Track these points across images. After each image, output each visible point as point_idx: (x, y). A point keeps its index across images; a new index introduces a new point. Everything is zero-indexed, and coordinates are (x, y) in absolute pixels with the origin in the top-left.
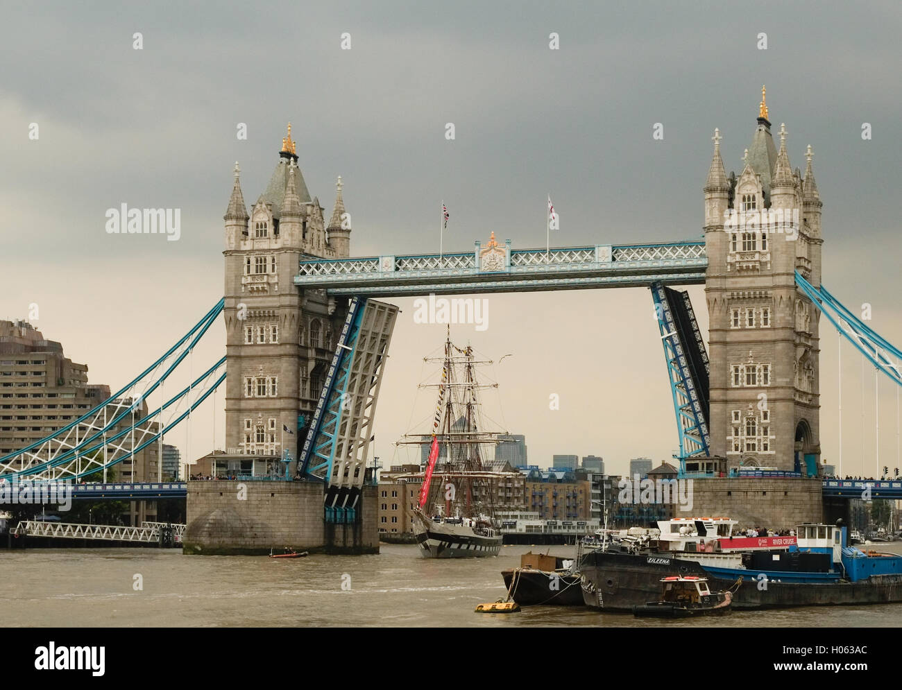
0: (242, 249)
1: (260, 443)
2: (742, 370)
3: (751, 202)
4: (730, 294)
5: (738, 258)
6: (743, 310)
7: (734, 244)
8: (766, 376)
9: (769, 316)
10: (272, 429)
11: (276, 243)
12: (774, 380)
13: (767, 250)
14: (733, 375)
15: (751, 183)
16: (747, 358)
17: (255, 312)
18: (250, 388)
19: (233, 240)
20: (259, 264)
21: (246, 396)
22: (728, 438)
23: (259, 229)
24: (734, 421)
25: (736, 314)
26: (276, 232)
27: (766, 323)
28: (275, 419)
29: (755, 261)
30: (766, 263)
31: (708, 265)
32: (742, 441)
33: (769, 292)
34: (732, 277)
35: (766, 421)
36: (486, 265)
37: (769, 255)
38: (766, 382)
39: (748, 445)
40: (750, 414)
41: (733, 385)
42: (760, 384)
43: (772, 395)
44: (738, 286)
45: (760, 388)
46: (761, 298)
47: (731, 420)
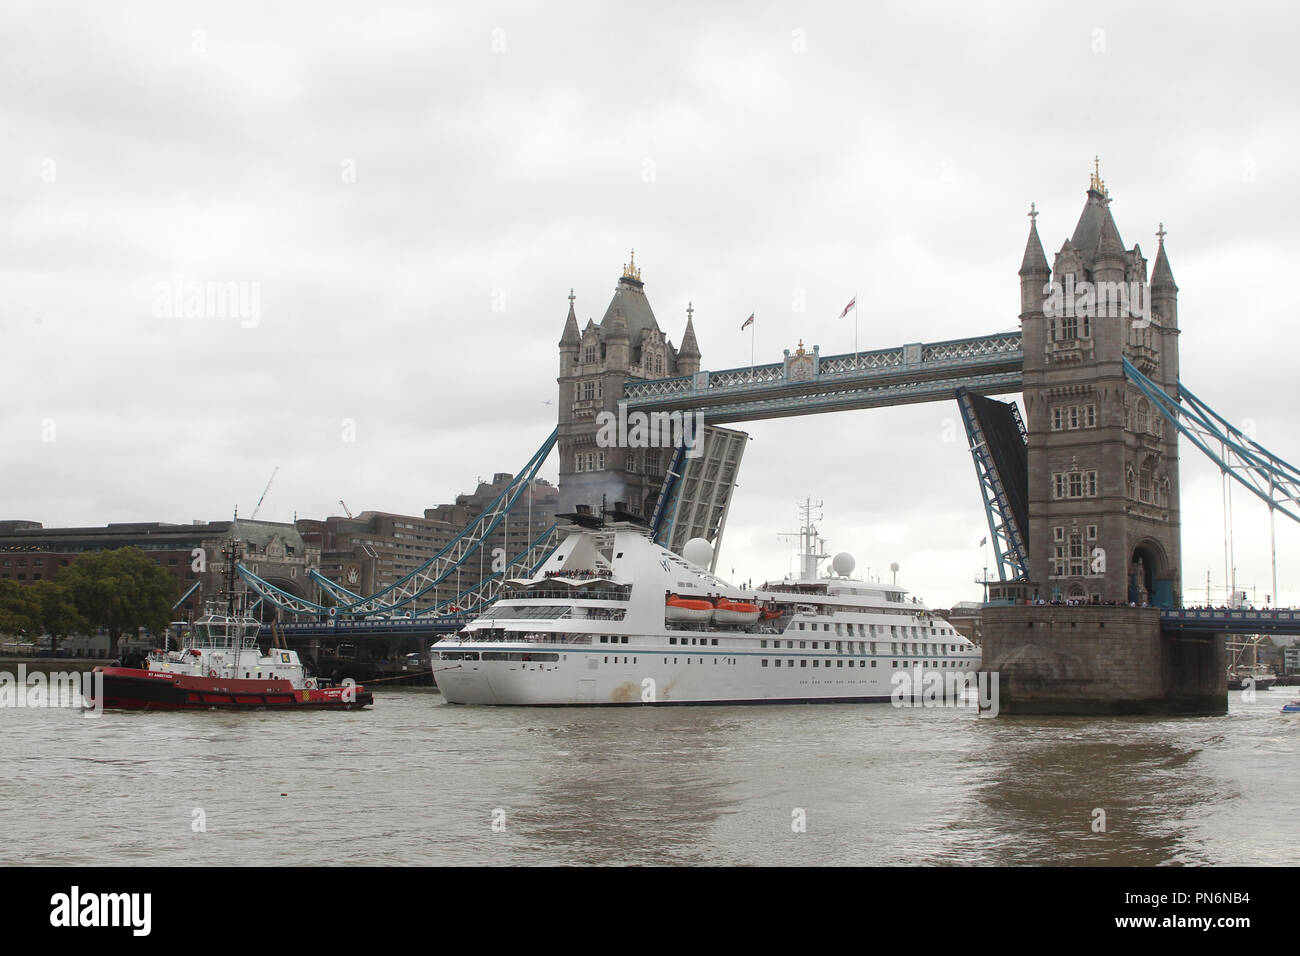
2: (1065, 479)
4: (1048, 390)
5: (1055, 347)
6: (1064, 408)
7: (1053, 333)
8: (1092, 485)
9: (1093, 414)
11: (603, 367)
12: (1100, 490)
13: (1090, 337)
14: (1054, 485)
16: (1070, 465)
17: (583, 438)
20: (588, 389)
22: (1051, 560)
23: (589, 354)
24: (1056, 540)
25: (1057, 415)
27: (1090, 422)
29: (1075, 350)
30: (1088, 352)
31: (1024, 358)
32: (1066, 563)
33: (1093, 385)
34: (1051, 370)
35: (1093, 539)
36: (794, 374)
37: (1092, 342)
38: (1092, 493)
39: (1073, 568)
40: (1075, 531)
41: (1055, 497)
42: (1085, 495)
43: (1100, 508)
44: (1058, 380)
45: (1085, 499)
46: (1084, 393)
47: (1053, 538)
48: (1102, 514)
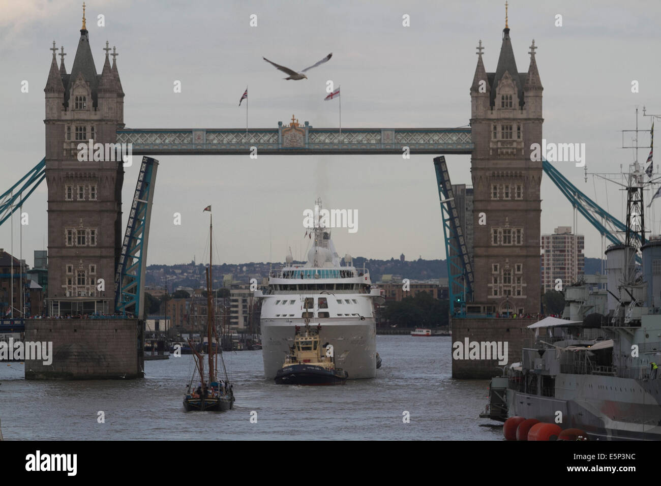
0: (62, 118)
1: (81, 285)
2: (500, 233)
3: (509, 101)
4: (491, 172)
5: (499, 145)
6: (501, 185)
7: (495, 134)
8: (519, 237)
9: (522, 191)
10: (93, 274)
11: (96, 114)
12: (526, 240)
13: (521, 139)
14: (493, 236)
15: (509, 86)
16: (504, 223)
17: (76, 174)
18: (70, 239)
19: (55, 111)
20: (79, 132)
21: (67, 244)
22: (490, 285)
23: (79, 102)
24: (493, 272)
25: (495, 188)
26: (95, 105)
27: (519, 196)
28: (95, 265)
29: (513, 148)
30: (520, 150)
31: (474, 149)
32: (500, 288)
33: (523, 172)
34: (494, 159)
35: (519, 273)
36: (287, 141)
37: (523, 144)
38: (519, 242)
39: (505, 291)
40: (507, 267)
41: (493, 244)
42: (514, 243)
43: (524, 253)
44: (498, 166)
45: (514, 246)
46: (516, 176)
47: (492, 271)
48: (527, 256)
